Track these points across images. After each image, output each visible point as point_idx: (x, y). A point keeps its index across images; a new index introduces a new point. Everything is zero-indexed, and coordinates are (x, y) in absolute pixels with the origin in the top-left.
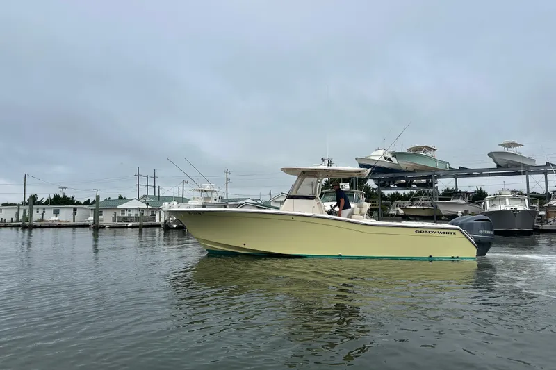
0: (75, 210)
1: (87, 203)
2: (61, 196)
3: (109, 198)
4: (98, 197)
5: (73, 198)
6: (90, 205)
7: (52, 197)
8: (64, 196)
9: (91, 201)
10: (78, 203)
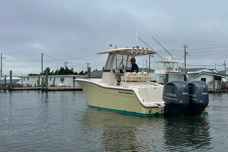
0: (74, 78)
1: (82, 73)
2: (65, 69)
3: (96, 70)
4: (89, 69)
5: (72, 70)
6: (84, 75)
7: (59, 70)
8: (67, 69)
9: (84, 72)
10: (76, 74)
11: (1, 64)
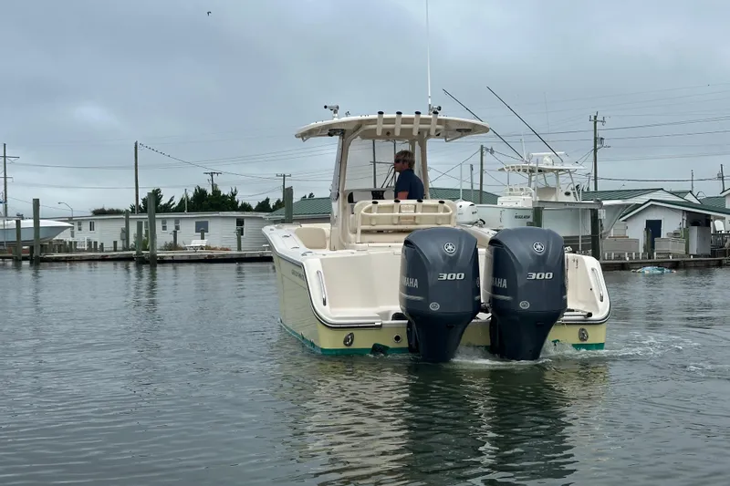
0: (240, 222)
1: (264, 207)
2: (210, 192)
3: (311, 195)
4: (288, 193)
5: (234, 195)
6: (271, 211)
7: (191, 195)
8: (216, 192)
9: (272, 203)
10: (246, 208)
11: (5, 178)
